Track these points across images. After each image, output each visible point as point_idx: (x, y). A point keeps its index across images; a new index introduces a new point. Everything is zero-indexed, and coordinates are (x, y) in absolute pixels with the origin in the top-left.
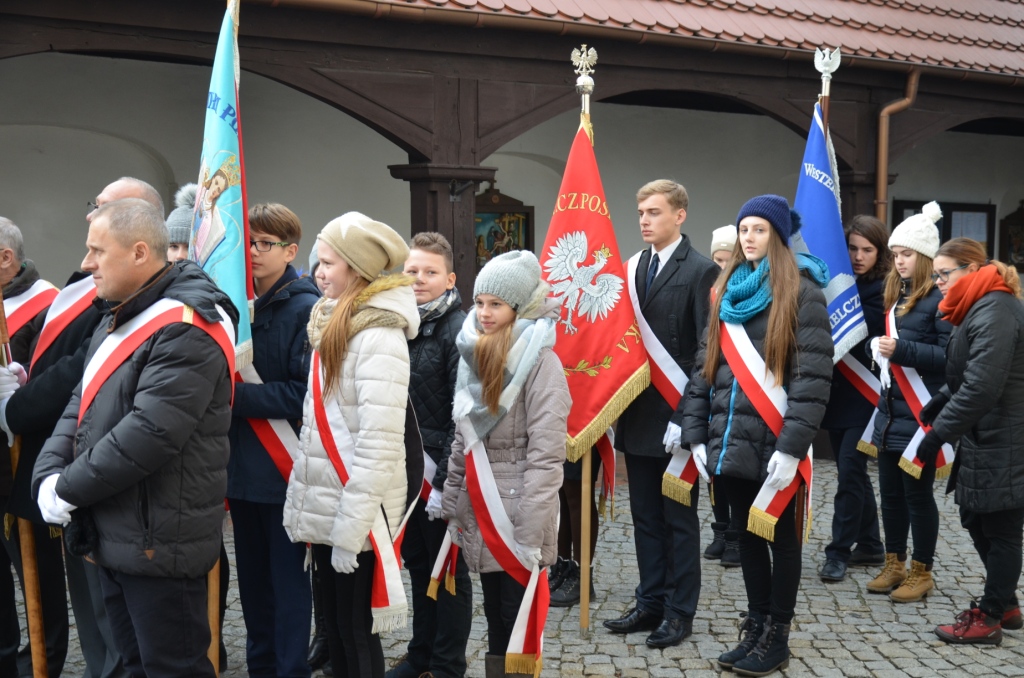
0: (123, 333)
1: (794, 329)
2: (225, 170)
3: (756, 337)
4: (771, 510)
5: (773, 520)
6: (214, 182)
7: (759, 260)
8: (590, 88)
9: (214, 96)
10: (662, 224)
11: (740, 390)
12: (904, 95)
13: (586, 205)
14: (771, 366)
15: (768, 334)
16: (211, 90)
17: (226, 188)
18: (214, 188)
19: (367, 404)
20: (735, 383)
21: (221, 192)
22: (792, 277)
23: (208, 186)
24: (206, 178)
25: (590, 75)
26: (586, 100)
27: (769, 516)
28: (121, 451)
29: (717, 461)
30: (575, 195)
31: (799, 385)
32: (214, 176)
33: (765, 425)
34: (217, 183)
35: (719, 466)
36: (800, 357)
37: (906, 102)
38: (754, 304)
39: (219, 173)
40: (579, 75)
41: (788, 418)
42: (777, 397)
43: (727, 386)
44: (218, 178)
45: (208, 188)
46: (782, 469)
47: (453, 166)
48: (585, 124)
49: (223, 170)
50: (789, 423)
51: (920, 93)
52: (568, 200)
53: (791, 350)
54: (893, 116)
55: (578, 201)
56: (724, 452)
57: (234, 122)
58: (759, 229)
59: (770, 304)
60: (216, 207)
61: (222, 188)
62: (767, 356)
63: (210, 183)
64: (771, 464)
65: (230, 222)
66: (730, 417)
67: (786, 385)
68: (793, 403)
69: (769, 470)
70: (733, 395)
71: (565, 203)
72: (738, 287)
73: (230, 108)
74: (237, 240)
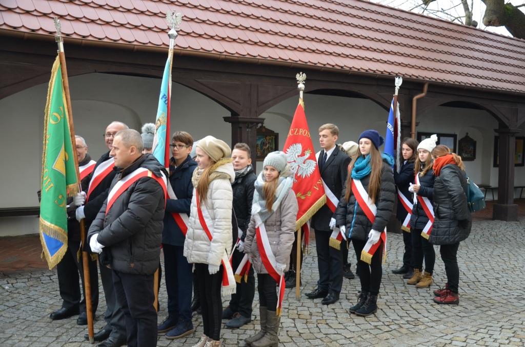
0: (124, 180)
1: (380, 182)
2: (161, 119)
3: (365, 185)
4: (370, 252)
5: (371, 256)
7: (367, 155)
8: (303, 89)
10: (327, 141)
11: (358, 205)
12: (422, 92)
13: (302, 133)
14: (370, 196)
15: (370, 183)
19: (217, 209)
20: (356, 203)
22: (379, 162)
25: (303, 84)
26: (301, 93)
27: (369, 254)
28: (123, 225)
29: (349, 233)
30: (297, 129)
31: (381, 204)
33: (368, 219)
35: (350, 234)
36: (382, 193)
37: (423, 95)
38: (364, 172)
39: (158, 120)
40: (299, 84)
41: (377, 216)
42: (373, 209)
43: (353, 204)
46: (374, 236)
47: (248, 117)
48: (301, 102)
50: (377, 219)
51: (428, 91)
52: (294, 131)
53: (378, 190)
54: (418, 100)
55: (298, 132)
56: (352, 229)
57: (165, 101)
58: (366, 143)
59: (371, 172)
60: (157, 133)
61: (159, 125)
62: (369, 192)
64: (370, 234)
65: (160, 139)
66: (354, 216)
67: (376, 203)
68: (379, 211)
69: (369, 236)
70: (356, 207)
71: (293, 132)
72: (358, 165)
73: (165, 95)
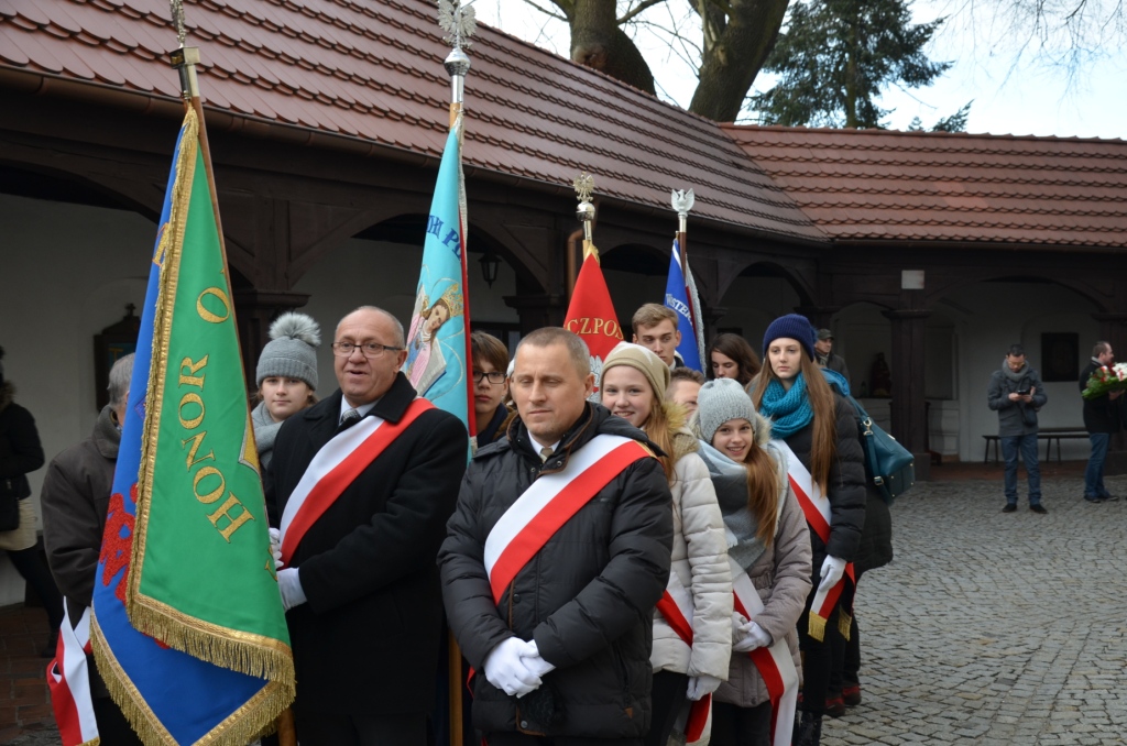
1: (834, 440)
2: (447, 300)
3: (801, 451)
4: (823, 612)
5: (824, 622)
6: (434, 311)
9: (435, 220)
14: (816, 478)
15: (814, 447)
16: (432, 213)
17: (448, 318)
18: (433, 318)
21: (442, 323)
22: (827, 392)
23: (427, 316)
24: (425, 307)
27: (821, 618)
31: (844, 494)
32: (435, 305)
34: (437, 313)
36: (843, 466)
38: (798, 420)
39: (440, 302)
41: (834, 524)
42: (822, 505)
44: (439, 307)
45: (427, 318)
49: (445, 299)
50: (836, 530)
53: (834, 460)
57: (457, 248)
58: (788, 350)
59: (813, 418)
60: (436, 339)
61: (443, 318)
63: (429, 313)
64: (824, 568)
65: (452, 355)
67: (830, 495)
68: (843, 512)
69: (823, 573)
74: (458, 375)
